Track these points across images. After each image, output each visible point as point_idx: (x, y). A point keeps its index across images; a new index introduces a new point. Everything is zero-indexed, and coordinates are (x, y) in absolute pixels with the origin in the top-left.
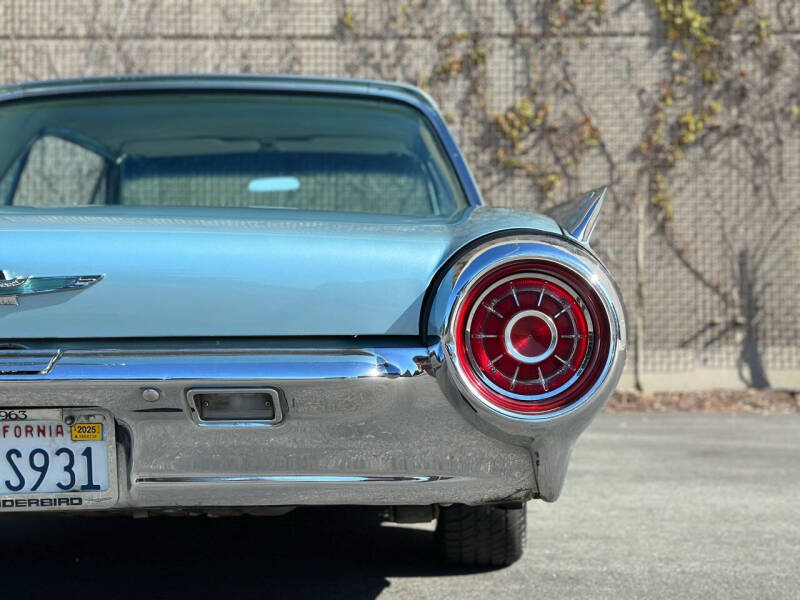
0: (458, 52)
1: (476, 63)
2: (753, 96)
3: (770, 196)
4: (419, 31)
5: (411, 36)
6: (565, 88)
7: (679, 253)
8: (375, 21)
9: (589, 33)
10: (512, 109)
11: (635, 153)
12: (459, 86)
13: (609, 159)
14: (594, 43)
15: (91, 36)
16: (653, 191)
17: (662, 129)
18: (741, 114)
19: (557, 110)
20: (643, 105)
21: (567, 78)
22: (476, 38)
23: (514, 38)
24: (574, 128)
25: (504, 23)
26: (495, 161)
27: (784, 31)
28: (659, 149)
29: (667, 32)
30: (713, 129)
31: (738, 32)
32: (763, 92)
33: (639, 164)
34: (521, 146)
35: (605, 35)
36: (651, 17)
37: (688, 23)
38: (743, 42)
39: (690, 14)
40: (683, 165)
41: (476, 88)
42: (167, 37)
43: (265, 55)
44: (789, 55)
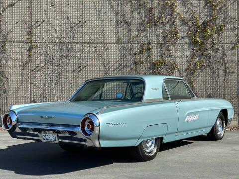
0: (145, 47)
1: (149, 50)
2: (212, 58)
3: (216, 81)
4: (136, 42)
5: (134, 43)
6: (170, 56)
7: (196, 94)
8: (126, 39)
9: (175, 43)
10: (158, 60)
11: (186, 70)
12: (145, 54)
13: (180, 72)
14: (176, 46)
15: (60, 43)
16: (190, 79)
17: (192, 65)
18: (210, 62)
19: (168, 61)
20: (187, 60)
21: (170, 53)
22: (149, 44)
23: (158, 44)
24: (171, 65)
25: (155, 41)
26: (153, 72)
27: (219, 43)
28: (191, 70)
29: (193, 43)
30: (203, 65)
31: (209, 44)
32: (215, 57)
33: (185, 74)
34: (160, 69)
35: (178, 44)
36: (189, 40)
37: (198, 41)
38: (210, 46)
39: (198, 39)
40: (196, 74)
41: (149, 55)
42: (77, 43)
43: (100, 47)
44: (221, 49)
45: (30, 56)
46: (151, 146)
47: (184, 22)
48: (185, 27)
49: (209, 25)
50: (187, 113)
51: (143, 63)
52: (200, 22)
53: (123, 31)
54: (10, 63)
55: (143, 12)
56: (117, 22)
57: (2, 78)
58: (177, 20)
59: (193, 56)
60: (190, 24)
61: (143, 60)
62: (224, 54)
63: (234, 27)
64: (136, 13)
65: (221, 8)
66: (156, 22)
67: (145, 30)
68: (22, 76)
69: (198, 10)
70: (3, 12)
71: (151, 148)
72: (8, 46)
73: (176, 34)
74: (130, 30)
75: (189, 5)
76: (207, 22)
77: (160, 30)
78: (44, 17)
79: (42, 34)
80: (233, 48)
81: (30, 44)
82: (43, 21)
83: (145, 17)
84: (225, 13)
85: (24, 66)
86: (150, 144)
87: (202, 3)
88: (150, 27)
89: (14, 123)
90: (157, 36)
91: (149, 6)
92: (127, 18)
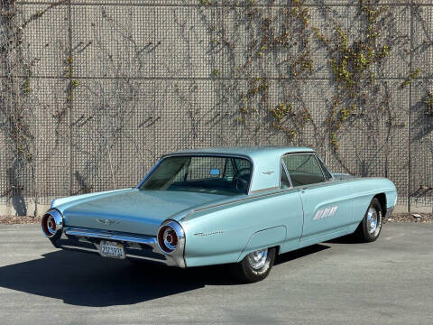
0: (258, 84)
1: (265, 89)
2: (368, 102)
3: (374, 141)
4: (243, 76)
5: (240, 78)
6: (299, 99)
7: (340, 161)
8: (226, 71)
9: (307, 78)
10: (278, 107)
11: (324, 123)
12: (258, 97)
13: (314, 126)
14: (309, 82)
15: (117, 78)
16: (330, 138)
17: (334, 115)
18: (364, 109)
19: (295, 107)
20: (327, 106)
21: (299, 95)
22: (264, 79)
23: (279, 79)
24: (301, 114)
25: (275, 74)
26: (271, 126)
27: (380, 78)
28: (333, 122)
29: (337, 78)
30: (353, 115)
31: (363, 79)
32: (372, 101)
33: (325, 128)
34: (282, 121)
35: (313, 79)
36: (330, 72)
37: (344, 75)
38: (365, 82)
39: (345, 72)
40: (342, 128)
41: (264, 99)
42: (146, 78)
43: (184, 85)
44: (382, 88)
45: (69, 101)
46: (260, 260)
47: (322, 42)
48: (324, 51)
49: (363, 49)
50: (318, 205)
51: (254, 111)
52: (350, 43)
53: (221, 58)
54: (38, 112)
55: (254, 25)
56: (212, 43)
57: (25, 137)
58: (311, 39)
59: (337, 99)
60: (332, 45)
61: (254, 106)
62: (387, 96)
63: (405, 51)
64: (242, 28)
65: (383, 19)
66: (276, 43)
67: (258, 56)
68: (57, 133)
69: (346, 23)
70: (23, 26)
71: (261, 262)
72: (33, 84)
73: (308, 63)
74: (232, 57)
75: (330, 15)
76: (360, 42)
77: (282, 57)
78: (90, 36)
79: (88, 63)
80: (402, 86)
81: (69, 81)
82: (90, 43)
83: (258, 34)
84: (391, 26)
85: (60, 117)
86: (260, 256)
87: (353, 10)
88: (267, 52)
89: (59, 226)
90: (278, 66)
91: (265, 16)
92: (228, 36)
